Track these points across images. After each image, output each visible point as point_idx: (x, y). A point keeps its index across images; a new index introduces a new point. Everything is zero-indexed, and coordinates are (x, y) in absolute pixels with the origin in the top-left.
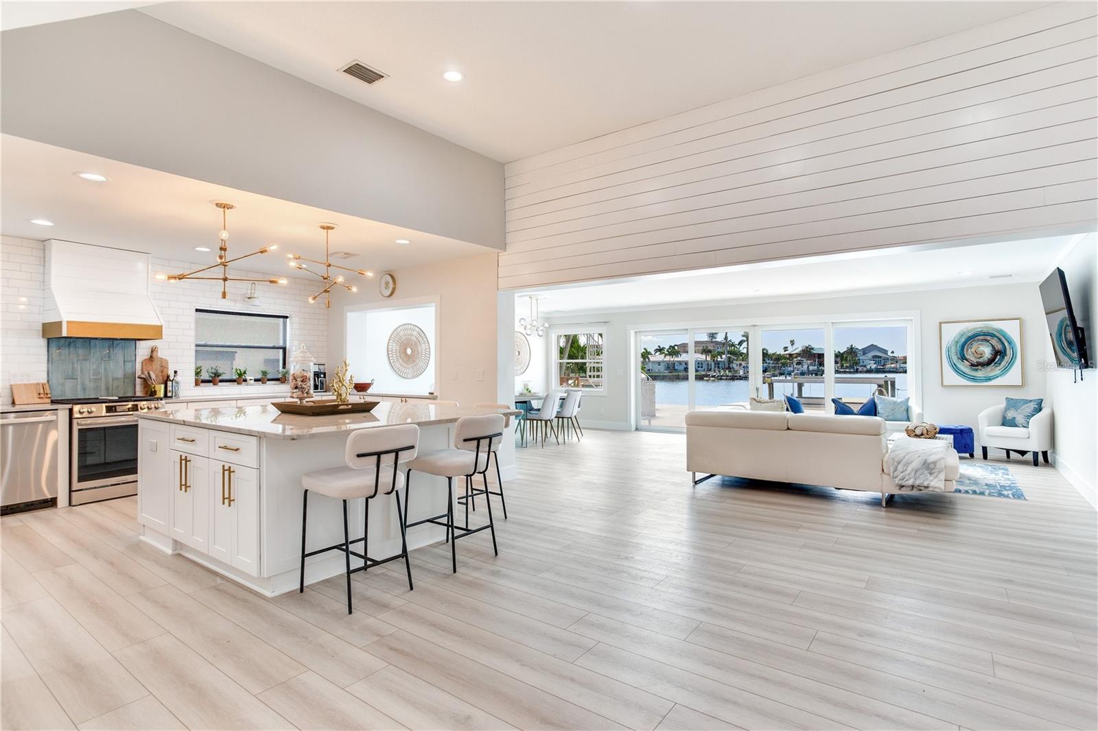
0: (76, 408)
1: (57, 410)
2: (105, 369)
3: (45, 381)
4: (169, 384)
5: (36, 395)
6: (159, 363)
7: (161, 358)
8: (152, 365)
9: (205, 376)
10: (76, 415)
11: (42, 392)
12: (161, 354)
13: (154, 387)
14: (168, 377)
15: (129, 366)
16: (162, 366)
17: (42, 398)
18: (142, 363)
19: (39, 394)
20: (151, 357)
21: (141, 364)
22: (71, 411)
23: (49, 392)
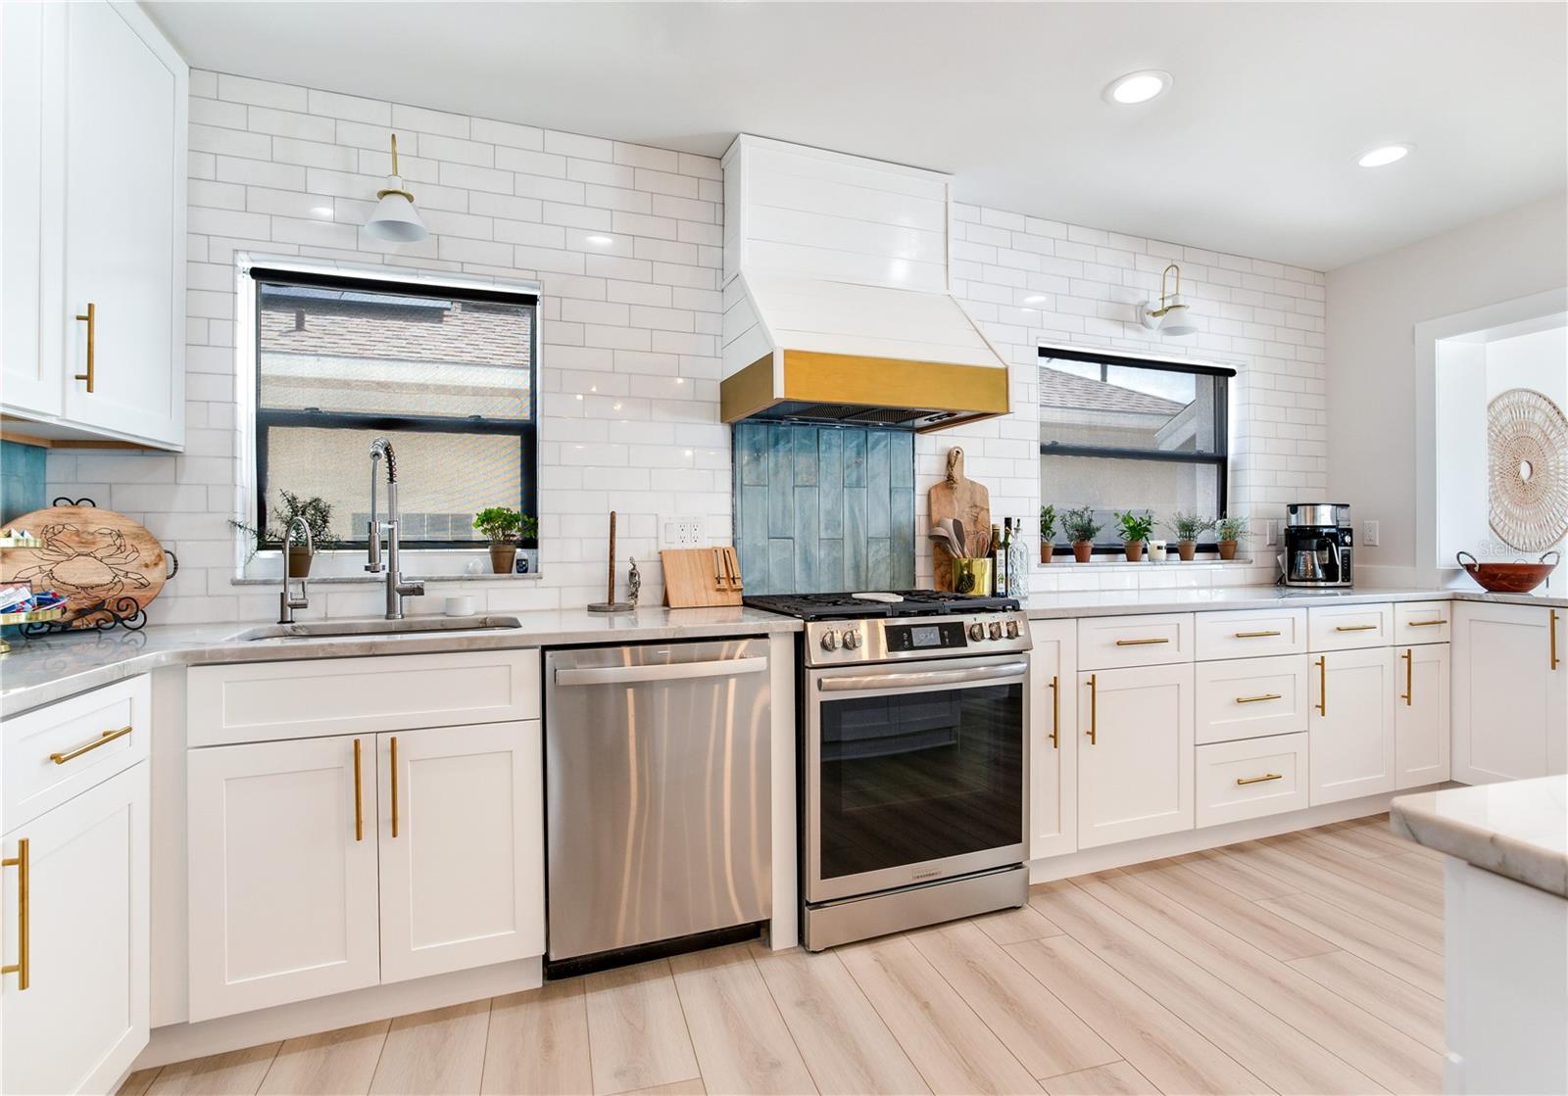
0: (815, 631)
1: (765, 636)
2: (852, 511)
3: (727, 544)
4: (1000, 554)
5: (710, 582)
6: (967, 496)
7: (972, 483)
8: (951, 502)
9: (1061, 538)
10: (815, 655)
11: (723, 574)
12: (971, 470)
13: (969, 566)
14: (995, 534)
15: (900, 502)
16: (976, 506)
17: (724, 590)
18: (929, 496)
19: (718, 580)
20: (950, 478)
21: (925, 498)
22: (800, 639)
23: (737, 574)
